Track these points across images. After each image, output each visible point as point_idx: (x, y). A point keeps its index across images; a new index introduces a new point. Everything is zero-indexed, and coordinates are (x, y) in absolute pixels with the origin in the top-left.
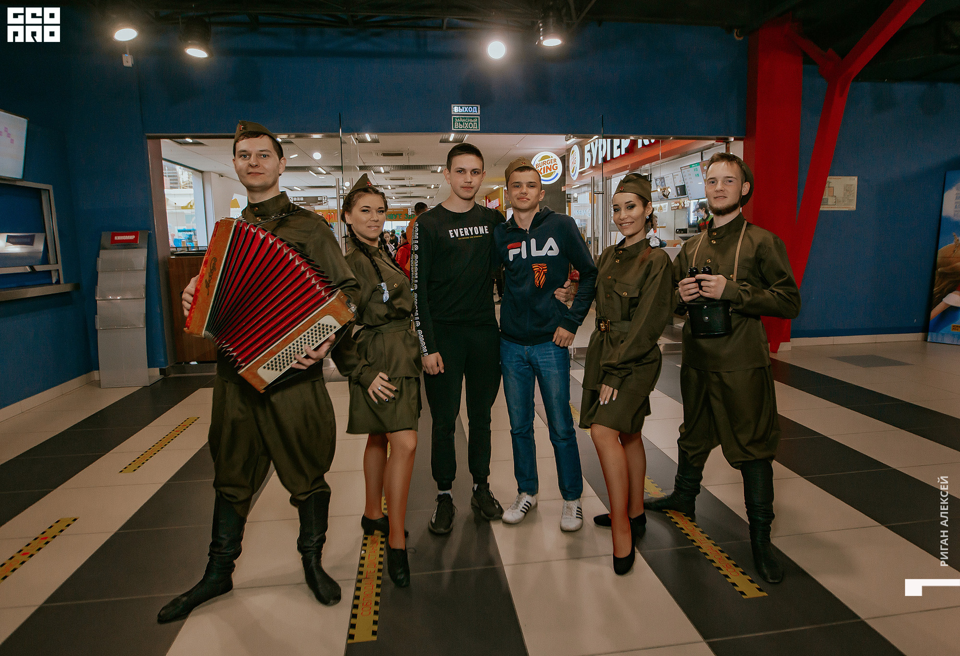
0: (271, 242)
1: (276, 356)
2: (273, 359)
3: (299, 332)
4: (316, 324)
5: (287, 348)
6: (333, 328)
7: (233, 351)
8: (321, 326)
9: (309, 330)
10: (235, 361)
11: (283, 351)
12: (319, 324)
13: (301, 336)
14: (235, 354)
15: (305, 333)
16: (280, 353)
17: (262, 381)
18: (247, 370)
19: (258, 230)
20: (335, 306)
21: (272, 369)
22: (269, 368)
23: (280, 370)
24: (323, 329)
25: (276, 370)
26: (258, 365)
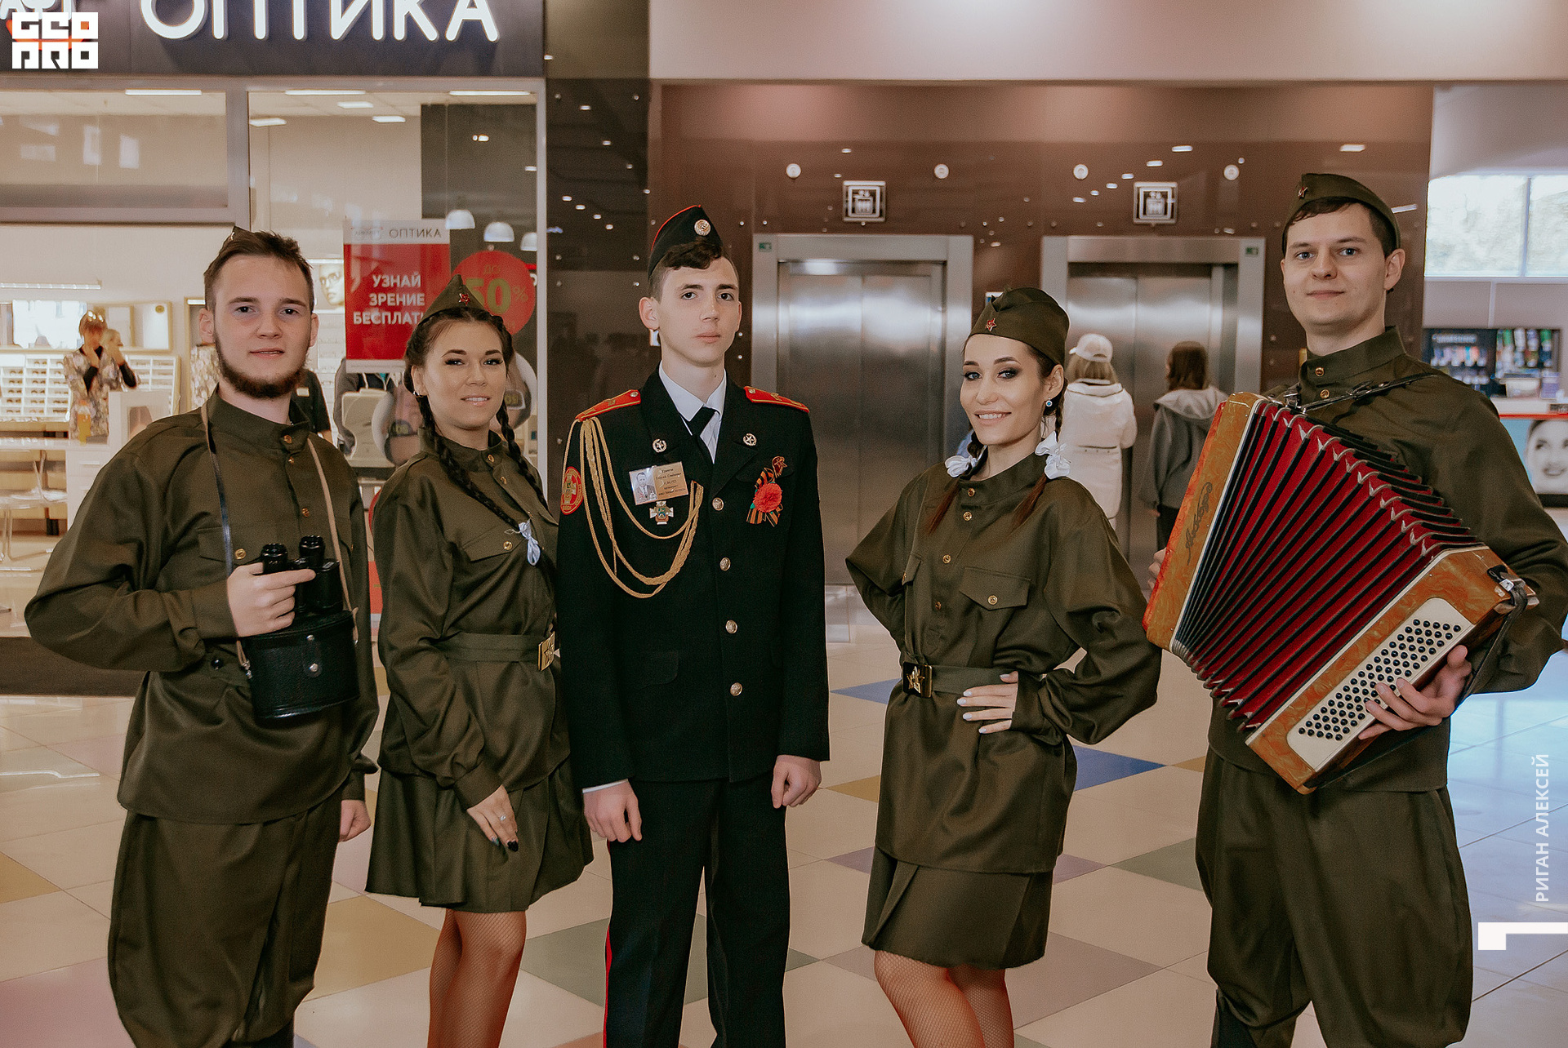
1: (1324, 703)
2: (1317, 710)
3: (1371, 643)
4: (1409, 623)
5: (1347, 682)
6: (1451, 631)
7: (1233, 695)
8: (1421, 626)
9: (1393, 637)
10: (1241, 716)
11: (1339, 689)
12: (1417, 623)
13: (1377, 653)
14: (1239, 701)
15: (1385, 645)
16: (1332, 696)
17: (1300, 763)
18: (1264, 735)
19: (1296, 423)
20: (1448, 575)
21: (1320, 735)
22: (1311, 733)
23: (1339, 738)
24: (1428, 633)
25: (1329, 736)
26: (1286, 723)
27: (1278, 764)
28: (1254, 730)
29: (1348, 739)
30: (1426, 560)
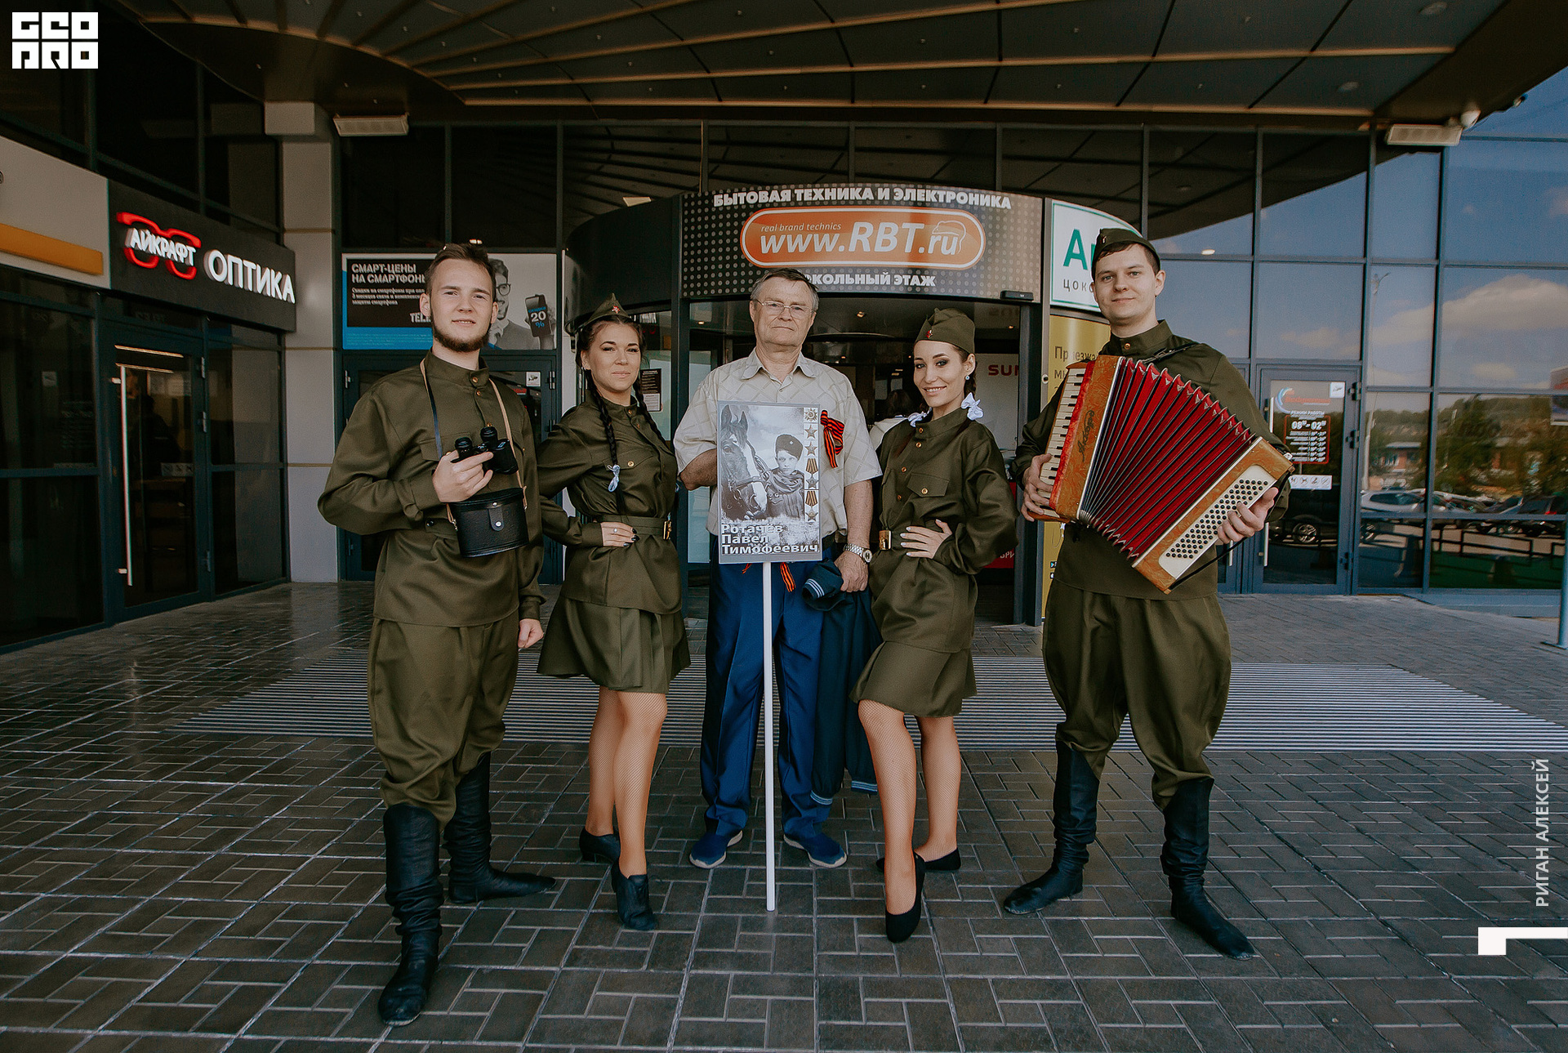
0: (1168, 382)
1: (1183, 536)
2: (1178, 541)
3: (1214, 496)
4: (1237, 482)
5: (1197, 522)
8: (1244, 483)
9: (1227, 492)
10: (1127, 551)
11: (1193, 527)
12: (1241, 482)
13: (1217, 502)
14: (1124, 541)
15: (1222, 497)
16: (1188, 532)
17: (1167, 574)
18: (1144, 560)
20: (1263, 451)
21: (1179, 556)
22: (1174, 556)
23: (1191, 557)
24: (1248, 488)
25: (1185, 557)
26: (1159, 551)
27: (1153, 577)
28: (1135, 558)
29: (1196, 557)
30: (1247, 446)
